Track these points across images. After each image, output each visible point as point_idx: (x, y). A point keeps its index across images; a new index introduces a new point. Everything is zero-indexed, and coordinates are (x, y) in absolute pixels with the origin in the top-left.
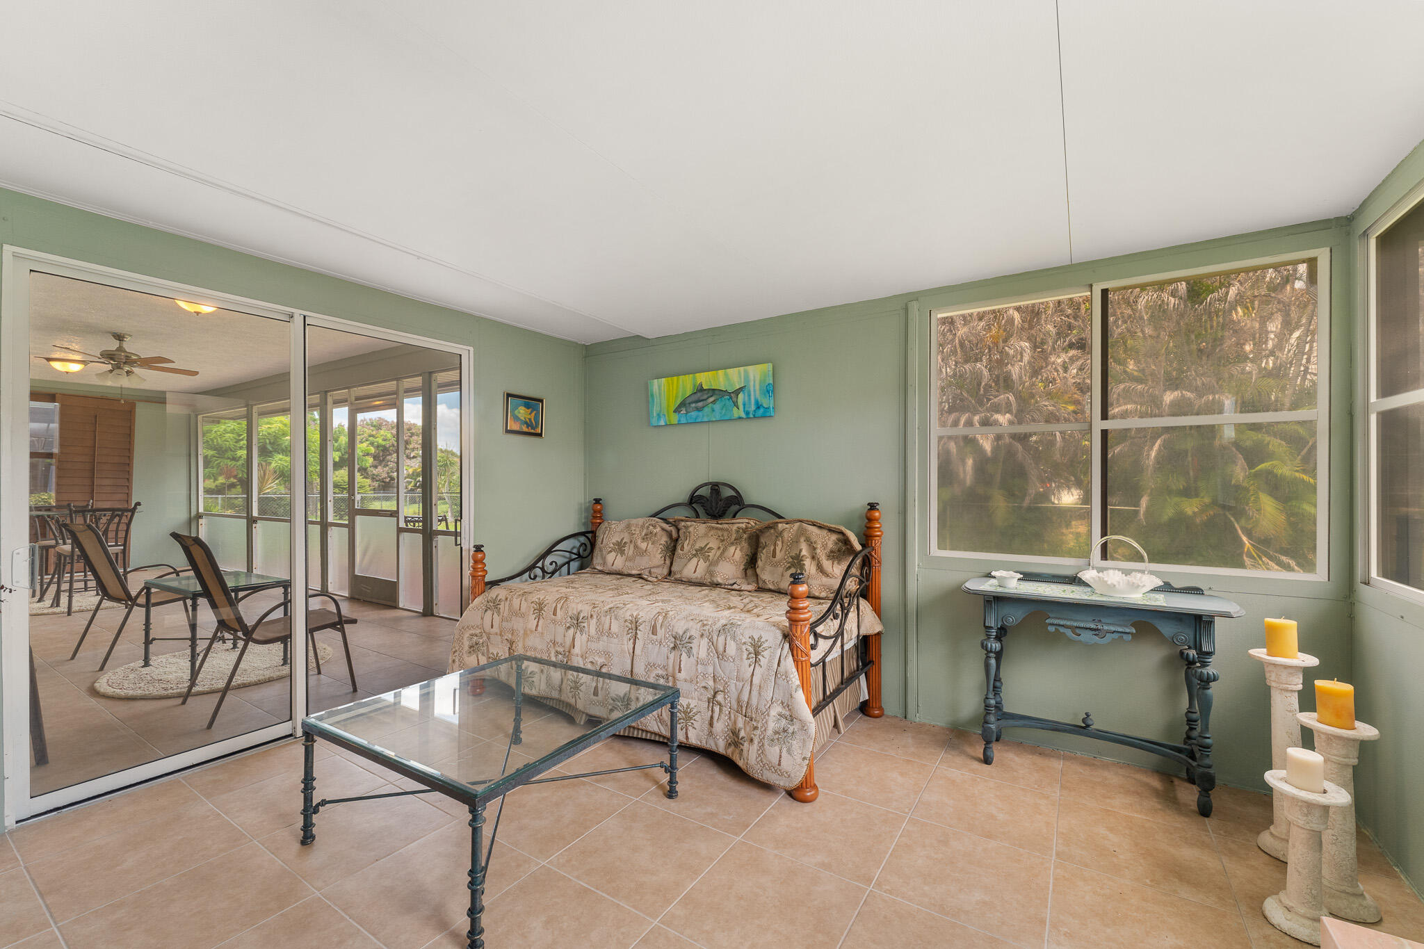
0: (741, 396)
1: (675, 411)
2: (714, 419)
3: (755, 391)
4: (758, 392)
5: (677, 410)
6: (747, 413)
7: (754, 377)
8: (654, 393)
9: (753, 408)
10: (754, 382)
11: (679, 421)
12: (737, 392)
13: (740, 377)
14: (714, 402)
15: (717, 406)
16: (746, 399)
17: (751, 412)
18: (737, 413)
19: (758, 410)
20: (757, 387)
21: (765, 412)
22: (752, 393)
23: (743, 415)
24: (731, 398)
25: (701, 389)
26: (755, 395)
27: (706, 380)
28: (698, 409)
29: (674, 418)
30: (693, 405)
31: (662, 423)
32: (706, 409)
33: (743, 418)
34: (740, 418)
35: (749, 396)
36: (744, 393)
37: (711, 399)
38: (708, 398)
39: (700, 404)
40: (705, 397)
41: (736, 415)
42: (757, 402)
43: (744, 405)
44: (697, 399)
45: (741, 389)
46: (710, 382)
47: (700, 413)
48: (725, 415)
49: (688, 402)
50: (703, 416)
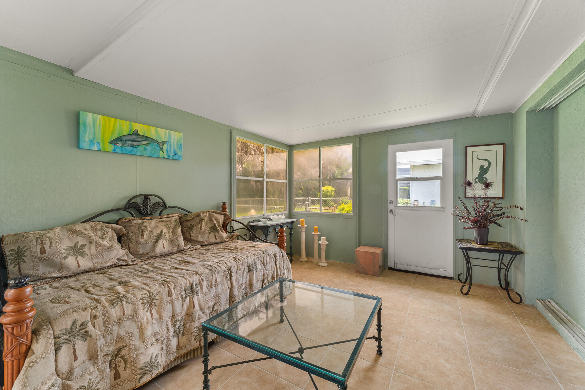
0: (165, 146)
1: (111, 142)
2: (146, 155)
3: (174, 145)
4: (175, 146)
5: (113, 142)
6: (169, 156)
7: (174, 138)
8: (87, 123)
9: (172, 154)
10: (174, 140)
11: (115, 150)
12: (164, 143)
13: (166, 135)
14: (146, 144)
15: (149, 148)
16: (169, 148)
17: (171, 156)
18: (161, 154)
19: (175, 156)
20: (175, 144)
21: (179, 158)
22: (172, 146)
23: (166, 157)
24: (159, 145)
25: (136, 134)
26: (174, 147)
27: (141, 129)
28: (133, 146)
29: (110, 148)
30: (130, 142)
31: (95, 148)
32: (140, 148)
33: (166, 158)
34: (164, 158)
35: (170, 147)
36: (168, 145)
37: (145, 142)
38: (142, 141)
39: (135, 143)
40: (140, 139)
41: (161, 156)
42: (175, 152)
43: (167, 151)
44: (132, 139)
45: (166, 142)
46: (144, 131)
47: (135, 149)
48: (153, 154)
49: (124, 139)
50: (137, 151)
